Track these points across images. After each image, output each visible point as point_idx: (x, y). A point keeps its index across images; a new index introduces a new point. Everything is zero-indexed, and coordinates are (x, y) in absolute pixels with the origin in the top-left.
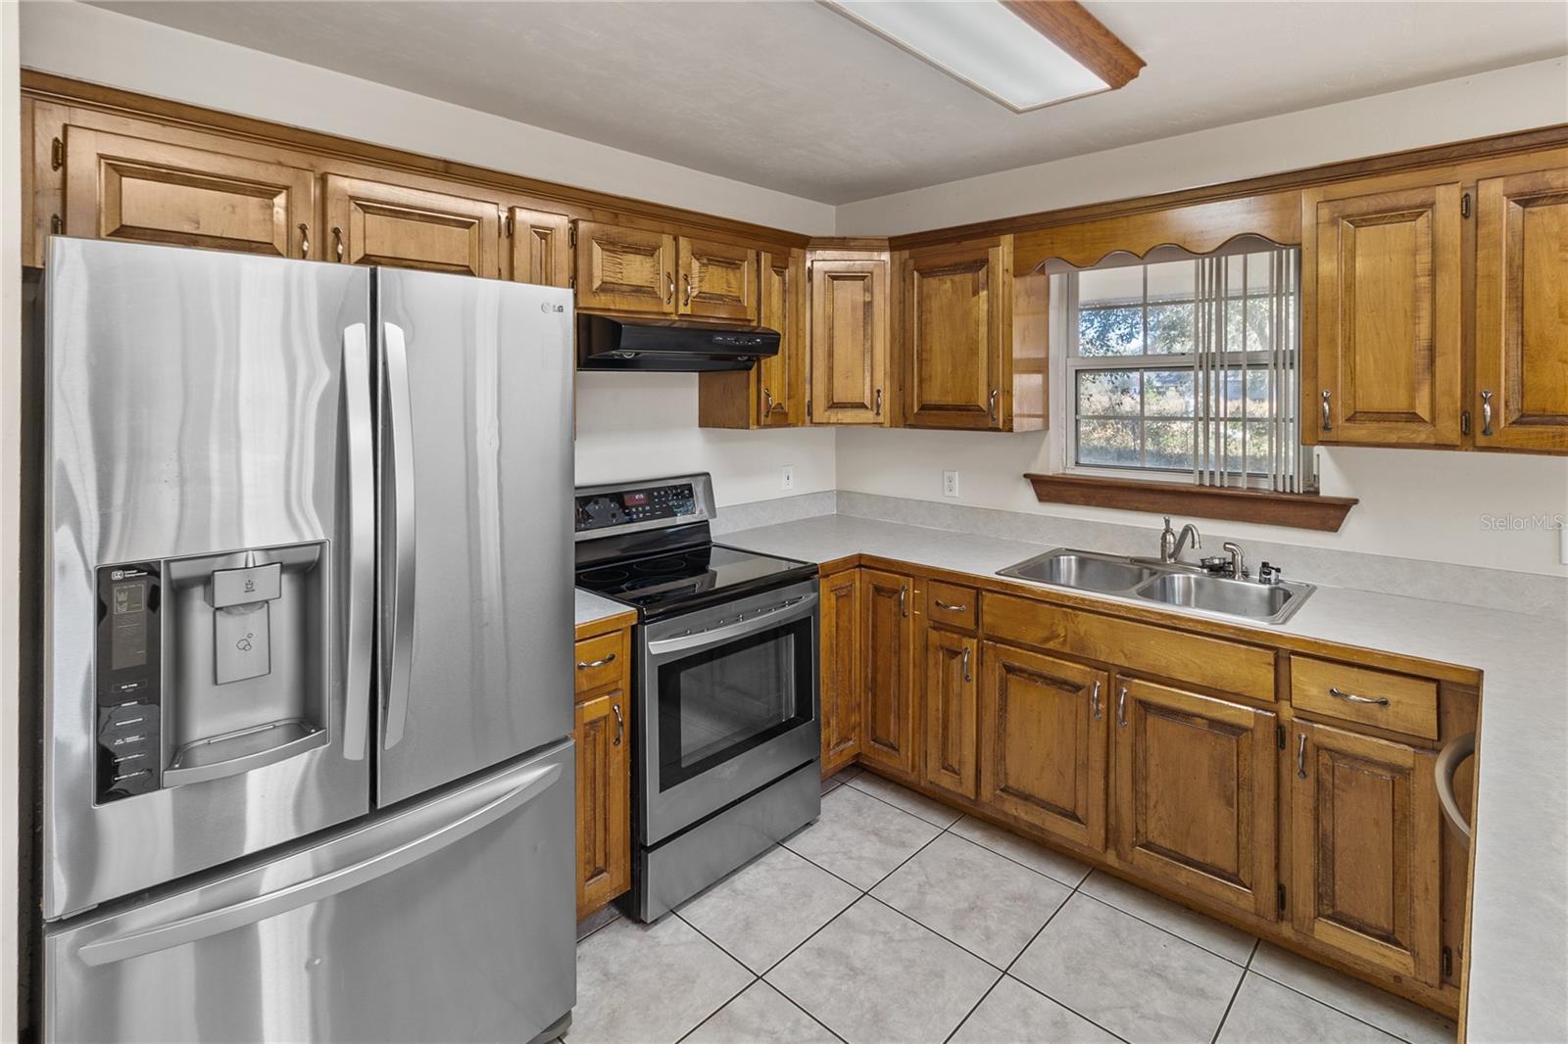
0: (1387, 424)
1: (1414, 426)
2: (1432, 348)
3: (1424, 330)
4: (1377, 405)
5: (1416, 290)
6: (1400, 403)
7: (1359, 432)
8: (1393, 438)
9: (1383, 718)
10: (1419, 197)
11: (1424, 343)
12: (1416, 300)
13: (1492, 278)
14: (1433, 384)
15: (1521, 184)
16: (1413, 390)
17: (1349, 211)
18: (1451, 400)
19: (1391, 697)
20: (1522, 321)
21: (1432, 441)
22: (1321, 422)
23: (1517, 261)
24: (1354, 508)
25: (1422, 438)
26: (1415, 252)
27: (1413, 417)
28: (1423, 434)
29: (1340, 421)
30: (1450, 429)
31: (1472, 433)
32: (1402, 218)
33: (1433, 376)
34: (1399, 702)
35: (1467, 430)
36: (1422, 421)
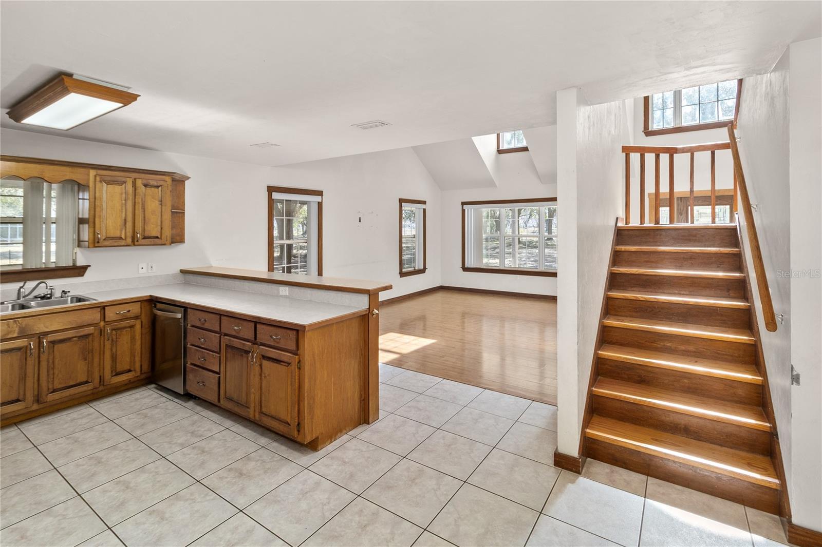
0: (114, 241)
1: (121, 241)
2: (125, 220)
3: (124, 216)
4: (112, 235)
5: (122, 204)
6: (118, 234)
7: (107, 243)
8: (116, 244)
9: (129, 315)
10: (123, 179)
11: (124, 218)
12: (122, 207)
13: (139, 203)
14: (125, 230)
15: (145, 182)
16: (121, 231)
17: (106, 179)
18: (129, 234)
19: (131, 309)
20: (144, 214)
21: (126, 244)
22: (96, 241)
23: (143, 200)
24: (89, 268)
25: (123, 244)
26: (122, 194)
27: (121, 238)
28: (123, 243)
29: (102, 240)
30: (129, 240)
31: (134, 242)
32: (119, 184)
33: (126, 227)
34: (133, 310)
35: (133, 241)
36: (123, 239)
